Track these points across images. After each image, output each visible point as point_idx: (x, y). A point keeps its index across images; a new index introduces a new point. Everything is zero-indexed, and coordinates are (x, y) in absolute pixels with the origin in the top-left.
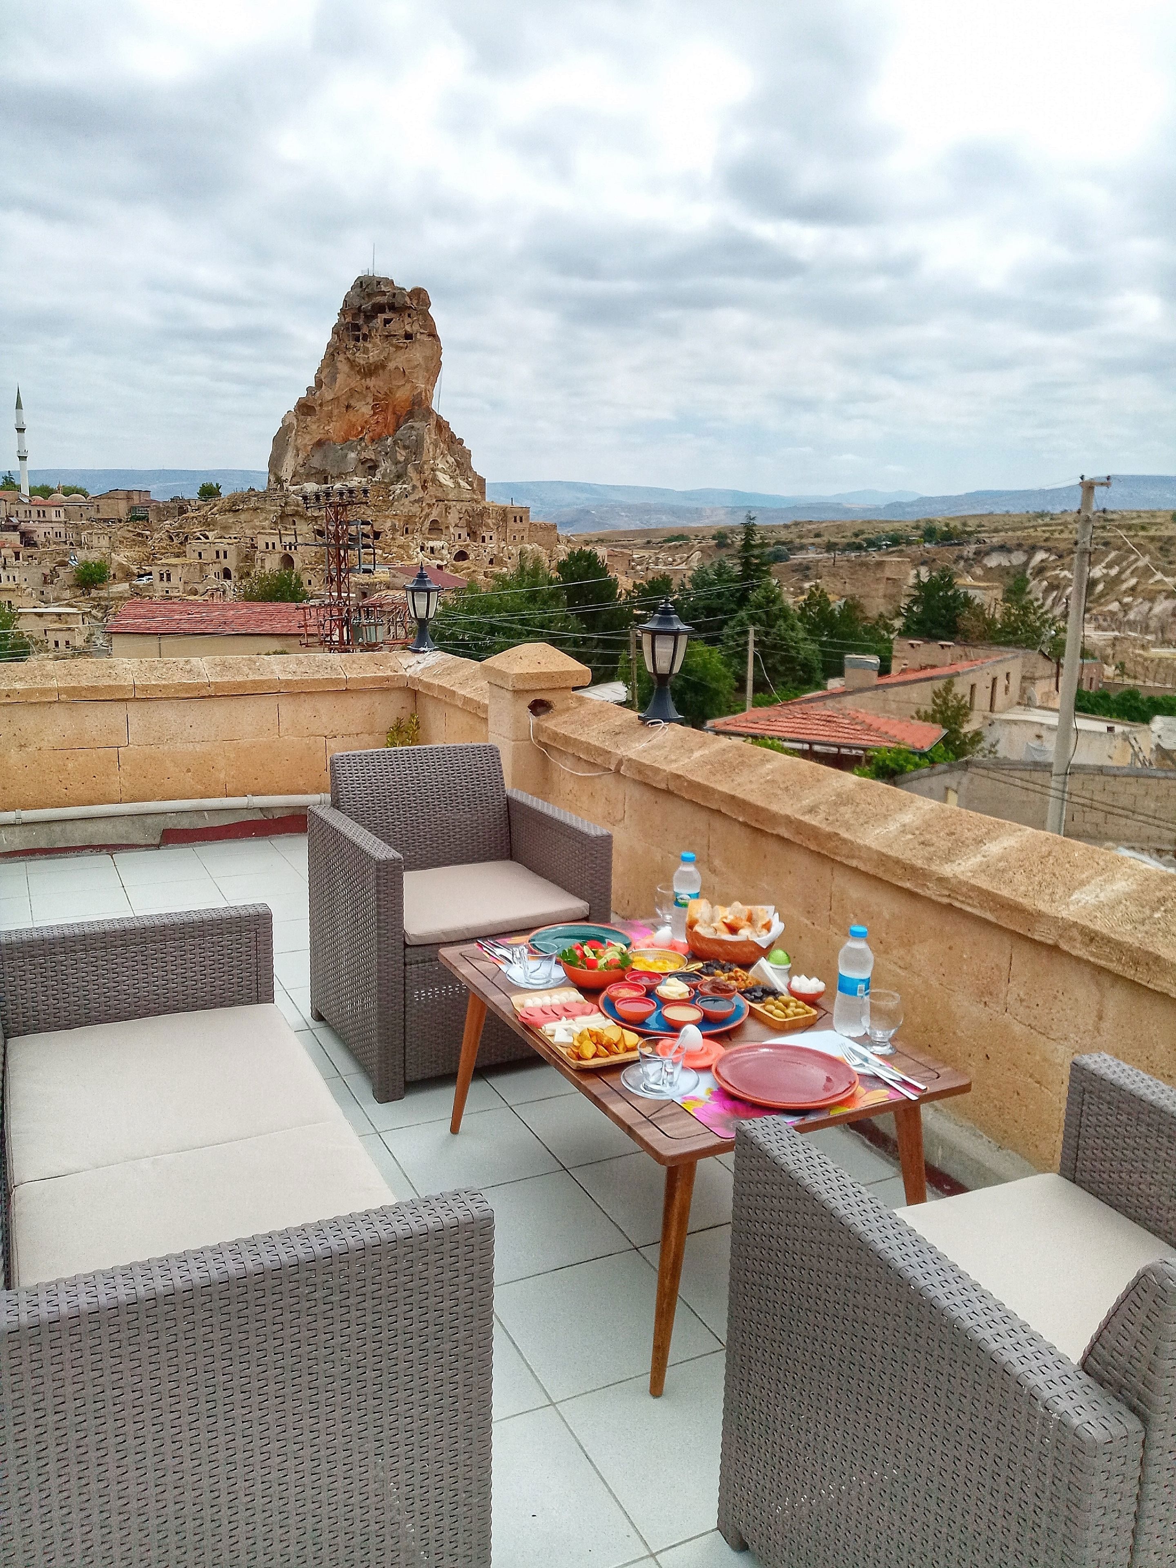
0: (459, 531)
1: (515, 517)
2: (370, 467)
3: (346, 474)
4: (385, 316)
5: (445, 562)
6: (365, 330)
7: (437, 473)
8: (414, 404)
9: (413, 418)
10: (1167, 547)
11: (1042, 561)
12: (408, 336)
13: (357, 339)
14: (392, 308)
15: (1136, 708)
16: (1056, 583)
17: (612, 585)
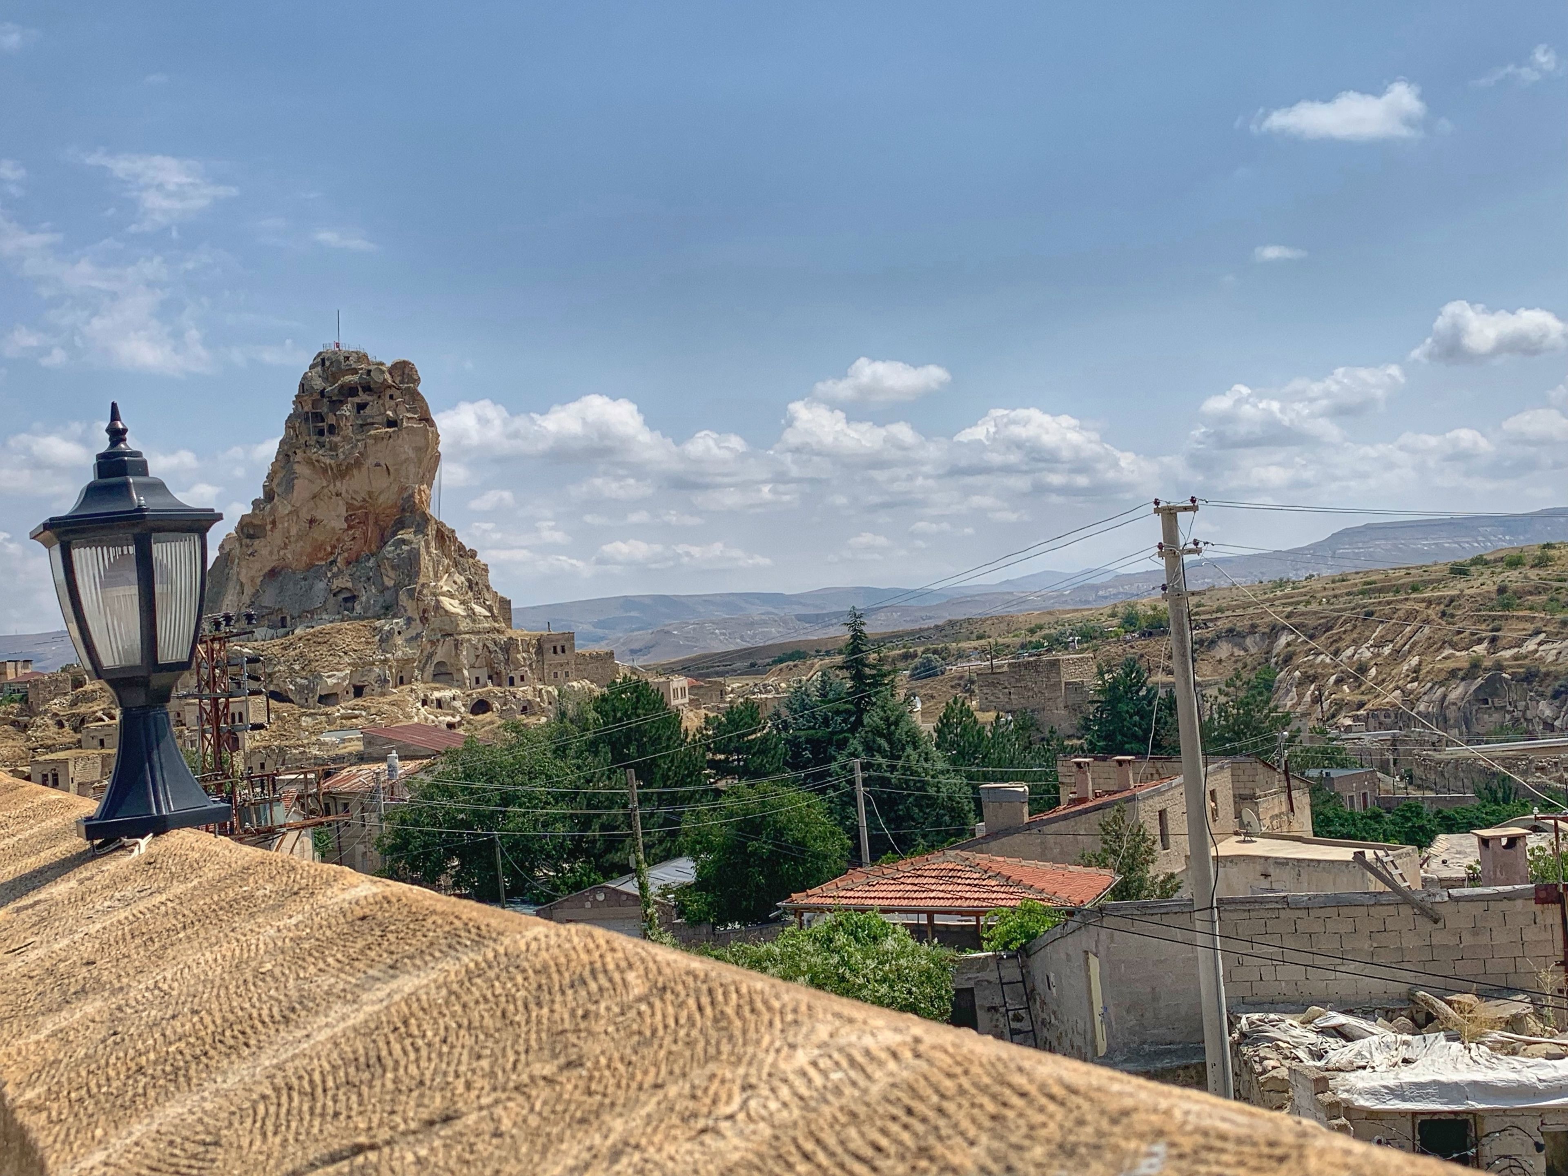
0: (477, 673)
1: (555, 648)
2: (346, 600)
3: (312, 613)
4: (357, 400)
5: (458, 718)
6: (331, 420)
7: (441, 598)
8: (403, 510)
9: (402, 528)
10: (1449, 611)
11: (1288, 644)
12: (391, 423)
13: (321, 433)
14: (367, 389)
15: (1421, 828)
16: (1311, 672)
17: (673, 720)
